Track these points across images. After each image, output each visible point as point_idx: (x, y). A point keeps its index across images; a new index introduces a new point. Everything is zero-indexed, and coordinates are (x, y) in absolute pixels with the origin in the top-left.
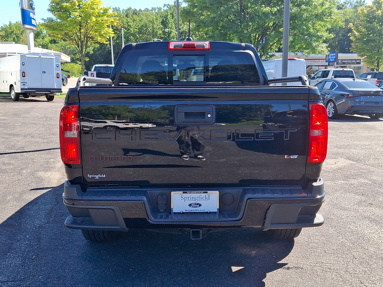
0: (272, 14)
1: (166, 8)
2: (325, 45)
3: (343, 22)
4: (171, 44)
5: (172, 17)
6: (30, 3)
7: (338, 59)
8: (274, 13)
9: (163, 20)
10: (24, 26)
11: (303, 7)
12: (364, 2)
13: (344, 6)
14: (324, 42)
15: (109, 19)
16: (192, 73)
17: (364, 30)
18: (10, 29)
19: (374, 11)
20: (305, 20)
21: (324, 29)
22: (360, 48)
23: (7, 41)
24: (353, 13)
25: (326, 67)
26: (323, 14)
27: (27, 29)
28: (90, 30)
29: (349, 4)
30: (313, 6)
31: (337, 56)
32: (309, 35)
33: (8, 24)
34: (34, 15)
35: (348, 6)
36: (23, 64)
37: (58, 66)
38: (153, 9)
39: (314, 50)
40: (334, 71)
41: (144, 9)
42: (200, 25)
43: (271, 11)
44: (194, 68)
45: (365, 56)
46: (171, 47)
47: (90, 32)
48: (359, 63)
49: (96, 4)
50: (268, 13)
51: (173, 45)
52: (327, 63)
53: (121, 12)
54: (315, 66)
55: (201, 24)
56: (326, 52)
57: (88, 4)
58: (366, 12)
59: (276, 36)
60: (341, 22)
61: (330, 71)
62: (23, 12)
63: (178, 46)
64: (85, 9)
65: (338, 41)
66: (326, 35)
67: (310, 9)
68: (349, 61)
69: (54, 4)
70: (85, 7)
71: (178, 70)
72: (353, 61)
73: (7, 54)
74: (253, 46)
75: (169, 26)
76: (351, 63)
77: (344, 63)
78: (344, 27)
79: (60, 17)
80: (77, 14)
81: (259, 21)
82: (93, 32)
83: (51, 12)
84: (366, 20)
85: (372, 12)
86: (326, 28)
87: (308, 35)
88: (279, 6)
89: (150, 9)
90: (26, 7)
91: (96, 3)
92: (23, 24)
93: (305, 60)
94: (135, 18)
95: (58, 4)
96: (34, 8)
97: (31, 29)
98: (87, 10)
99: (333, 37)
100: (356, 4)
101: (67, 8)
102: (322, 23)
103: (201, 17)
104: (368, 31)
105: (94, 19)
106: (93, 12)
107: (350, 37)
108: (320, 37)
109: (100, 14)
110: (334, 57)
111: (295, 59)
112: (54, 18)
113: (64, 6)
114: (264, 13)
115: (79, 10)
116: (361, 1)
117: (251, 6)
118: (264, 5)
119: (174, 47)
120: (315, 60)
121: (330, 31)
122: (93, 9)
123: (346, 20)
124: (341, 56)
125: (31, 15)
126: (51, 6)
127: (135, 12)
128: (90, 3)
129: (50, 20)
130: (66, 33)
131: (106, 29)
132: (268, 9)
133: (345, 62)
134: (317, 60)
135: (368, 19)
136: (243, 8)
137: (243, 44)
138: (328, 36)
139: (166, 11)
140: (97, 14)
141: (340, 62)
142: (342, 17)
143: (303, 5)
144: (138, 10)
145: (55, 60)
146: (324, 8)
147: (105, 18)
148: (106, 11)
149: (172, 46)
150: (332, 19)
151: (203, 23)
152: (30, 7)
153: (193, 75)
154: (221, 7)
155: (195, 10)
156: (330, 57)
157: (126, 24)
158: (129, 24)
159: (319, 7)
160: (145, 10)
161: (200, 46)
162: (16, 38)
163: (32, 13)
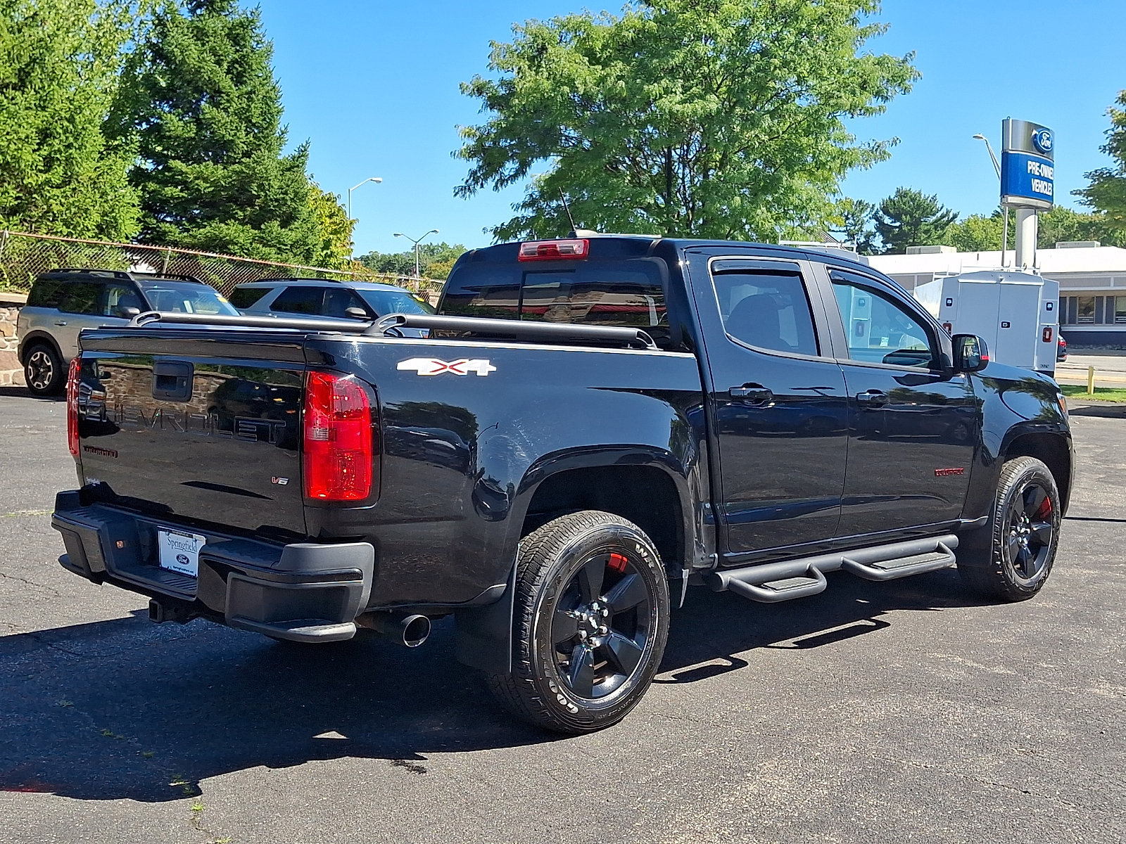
6: (1033, 133)
10: (1004, 200)
36: (949, 302)
37: (1050, 306)
73: (935, 276)
90: (1016, 147)
92: (1002, 194)
97: (1028, 206)
125: (1030, 168)
145: (1043, 290)
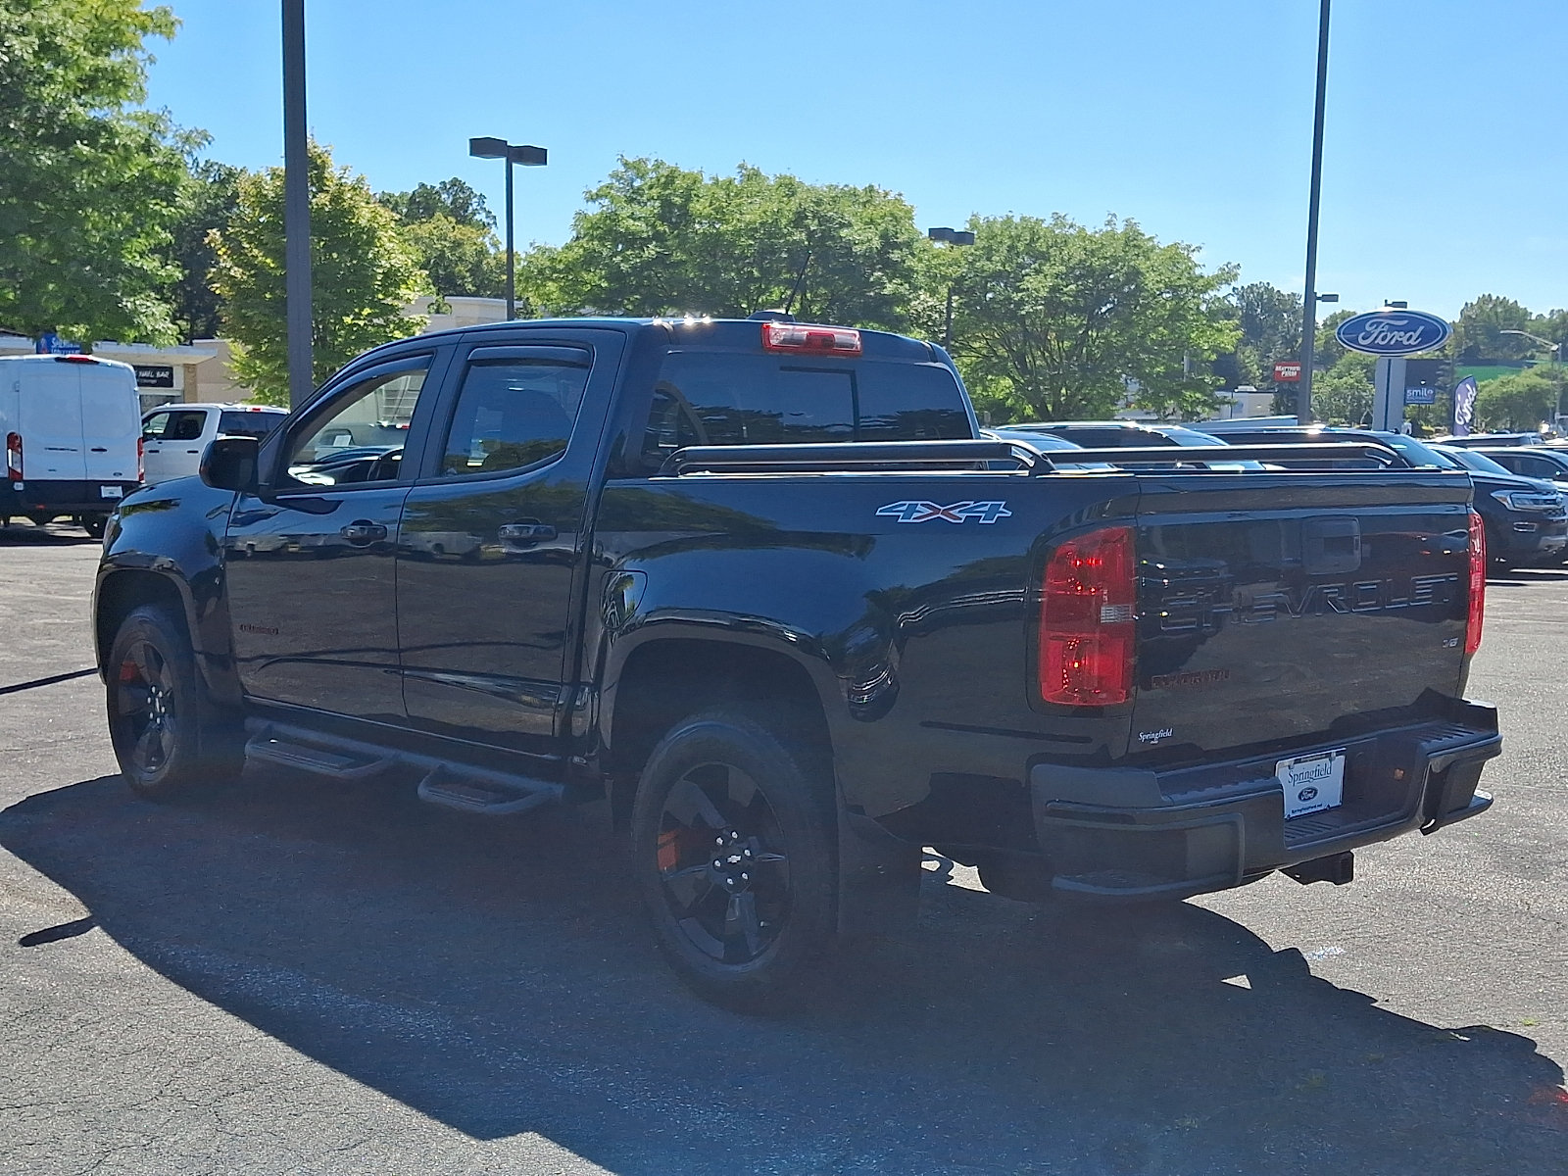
4: (773, 332)
46: (773, 342)
61: (205, 412)
107: (214, 285)
119: (781, 343)
143: (78, 142)
149: (777, 339)
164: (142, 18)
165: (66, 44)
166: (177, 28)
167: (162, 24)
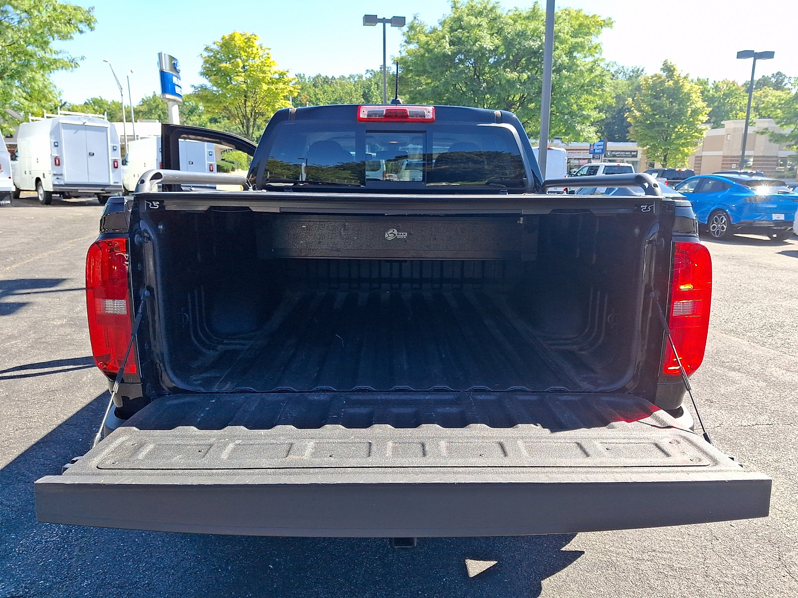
0: (521, 83)
1: (369, 75)
2: (593, 129)
3: (613, 99)
4: (362, 110)
5: (377, 87)
6: (173, 62)
7: (607, 150)
8: (523, 81)
9: (365, 92)
10: (164, 96)
11: (564, 72)
12: (642, 71)
13: (615, 76)
14: (592, 124)
15: (286, 86)
16: (404, 167)
17: (647, 108)
18: (154, 102)
19: (664, 81)
20: (566, 92)
21: (592, 106)
22: (641, 135)
23: (149, 119)
24: (627, 86)
25: (589, 160)
26: (591, 84)
27: (169, 100)
28: (260, 102)
29: (622, 73)
30: (578, 72)
31: (605, 145)
32: (572, 114)
33: (151, 95)
34: (179, 80)
35: (620, 76)
37: (211, 153)
38: (351, 77)
39: (577, 136)
40: (605, 166)
41: (338, 77)
42: (416, 98)
43: (518, 78)
44: (406, 157)
45: (648, 146)
46: (361, 116)
47: (261, 106)
48: (636, 156)
49: (268, 66)
50: (514, 82)
51: (366, 113)
52: (591, 155)
53: (307, 80)
54: (575, 159)
55: (417, 95)
56: (595, 139)
57: (256, 65)
58: (651, 83)
59: (524, 115)
60: (610, 98)
61: (599, 166)
62: (163, 74)
63: (375, 113)
64: (252, 72)
65: (605, 125)
66: (595, 115)
67: (574, 76)
68: (622, 153)
69: (208, 66)
70: (252, 69)
71: (384, 160)
72: (627, 153)
74: (514, 116)
75: (373, 100)
76: (624, 156)
77: (614, 155)
78: (614, 105)
79: (216, 84)
80: (241, 79)
81: (501, 93)
82: (263, 105)
83: (204, 77)
84: (651, 95)
85: (660, 82)
86: (596, 104)
87: (569, 113)
88: (530, 70)
89: (347, 76)
90: (167, 68)
91: (268, 64)
92: (163, 93)
93: (565, 151)
94: (326, 88)
95: (213, 65)
96: (179, 70)
97: (174, 101)
98: (255, 73)
99: (605, 117)
100: (631, 74)
101: (226, 71)
102: (591, 98)
103: (418, 89)
104: (653, 110)
105: (265, 87)
106: (263, 77)
107: (627, 118)
108: (587, 118)
109: (274, 80)
110: (602, 147)
111: (551, 148)
112: (209, 85)
113: (222, 69)
114: (508, 81)
115: (244, 74)
116: (638, 70)
117: (490, 70)
118: (509, 70)
119: (368, 116)
120: (575, 151)
121: (599, 109)
122: (264, 72)
123: (618, 95)
124: (611, 146)
125: (175, 80)
126: (205, 68)
127: (326, 81)
128: (260, 64)
129: (203, 88)
130: (225, 107)
131: (281, 101)
132: (515, 75)
133: (617, 153)
134: (577, 151)
135: (654, 94)
136: (478, 74)
137: (498, 112)
138: (597, 116)
139: (370, 80)
140: (269, 79)
141: (609, 154)
142: (612, 91)
143: (564, 70)
144: (330, 77)
146: (593, 75)
147: (281, 85)
148: (282, 75)
149: (363, 115)
150: (605, 91)
151: (420, 94)
152: (174, 69)
153: (405, 169)
154: (447, 71)
155: (409, 76)
156: (595, 147)
157: (314, 96)
158: (318, 96)
159: (586, 74)
160: (340, 78)
161: (417, 114)
162: (162, 115)
163: (176, 77)
164: (600, 22)
165: (562, 35)
166: (613, 24)
167: (608, 23)
